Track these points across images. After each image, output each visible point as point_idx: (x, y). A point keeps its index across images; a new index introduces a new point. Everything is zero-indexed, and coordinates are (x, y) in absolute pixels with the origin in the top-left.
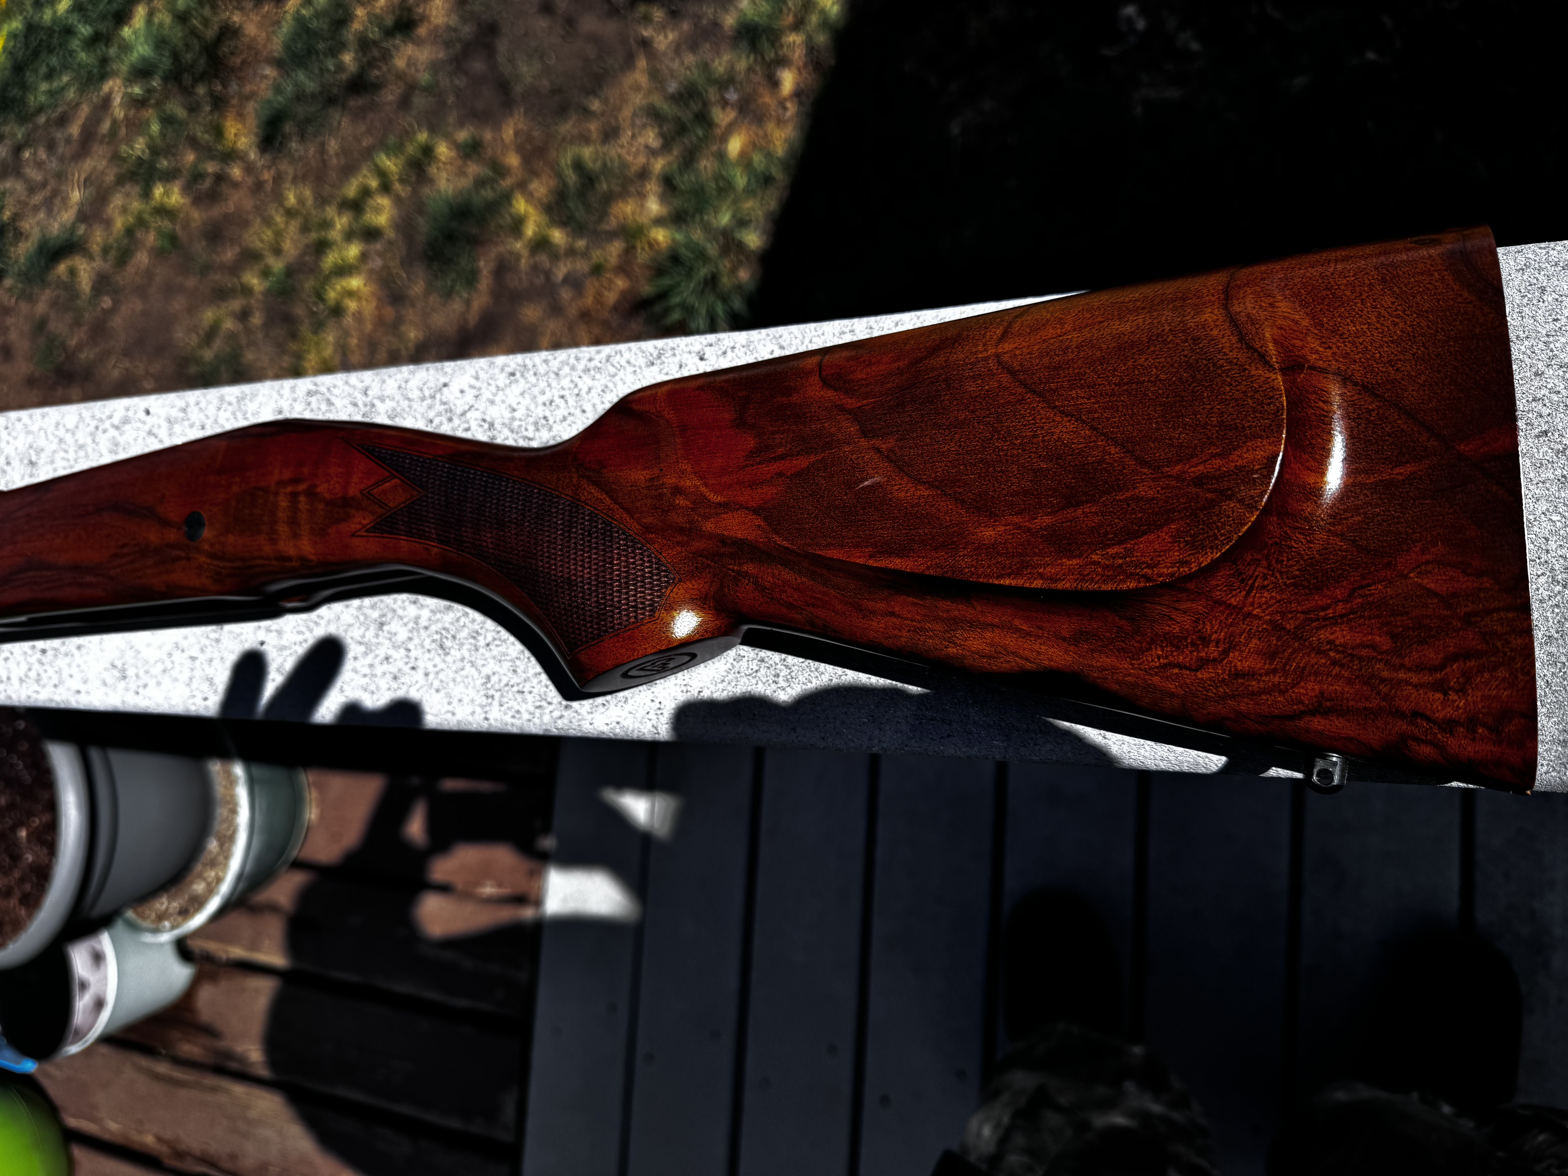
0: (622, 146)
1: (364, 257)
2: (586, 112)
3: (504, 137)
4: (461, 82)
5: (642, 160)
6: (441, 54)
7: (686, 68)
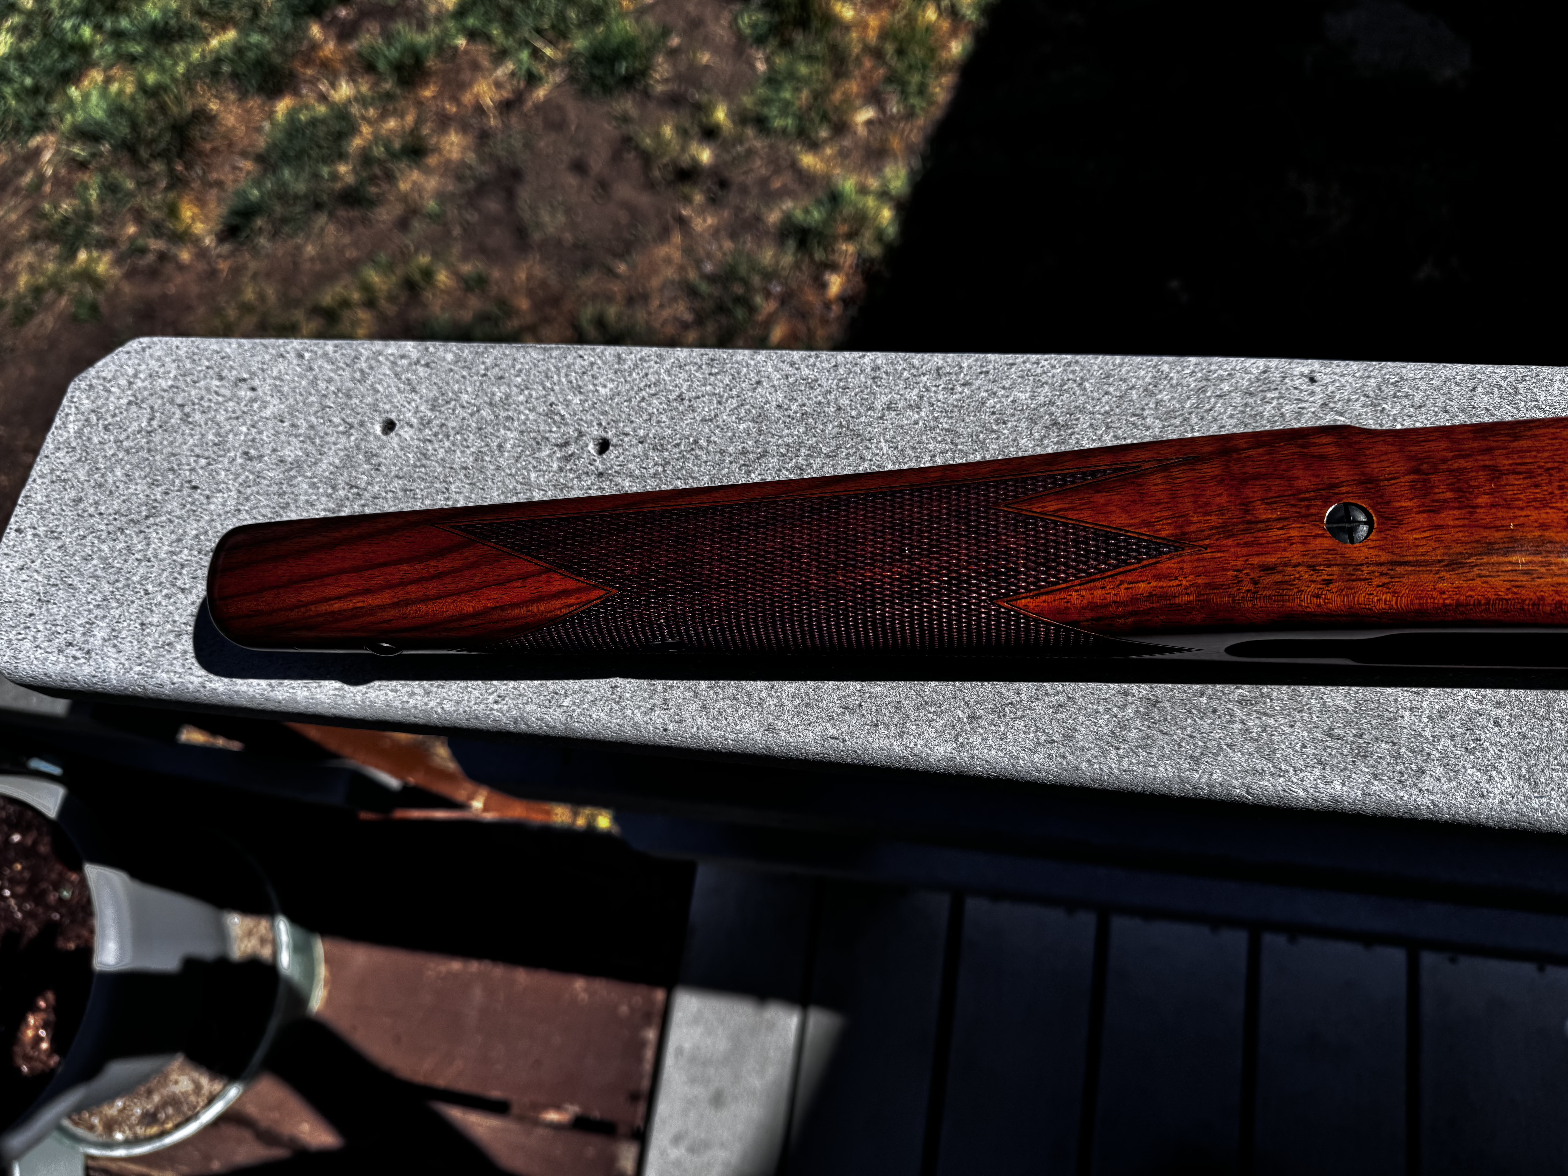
0: (649, 312)
3: (515, 278)
6: (451, 187)
7: (725, 254)
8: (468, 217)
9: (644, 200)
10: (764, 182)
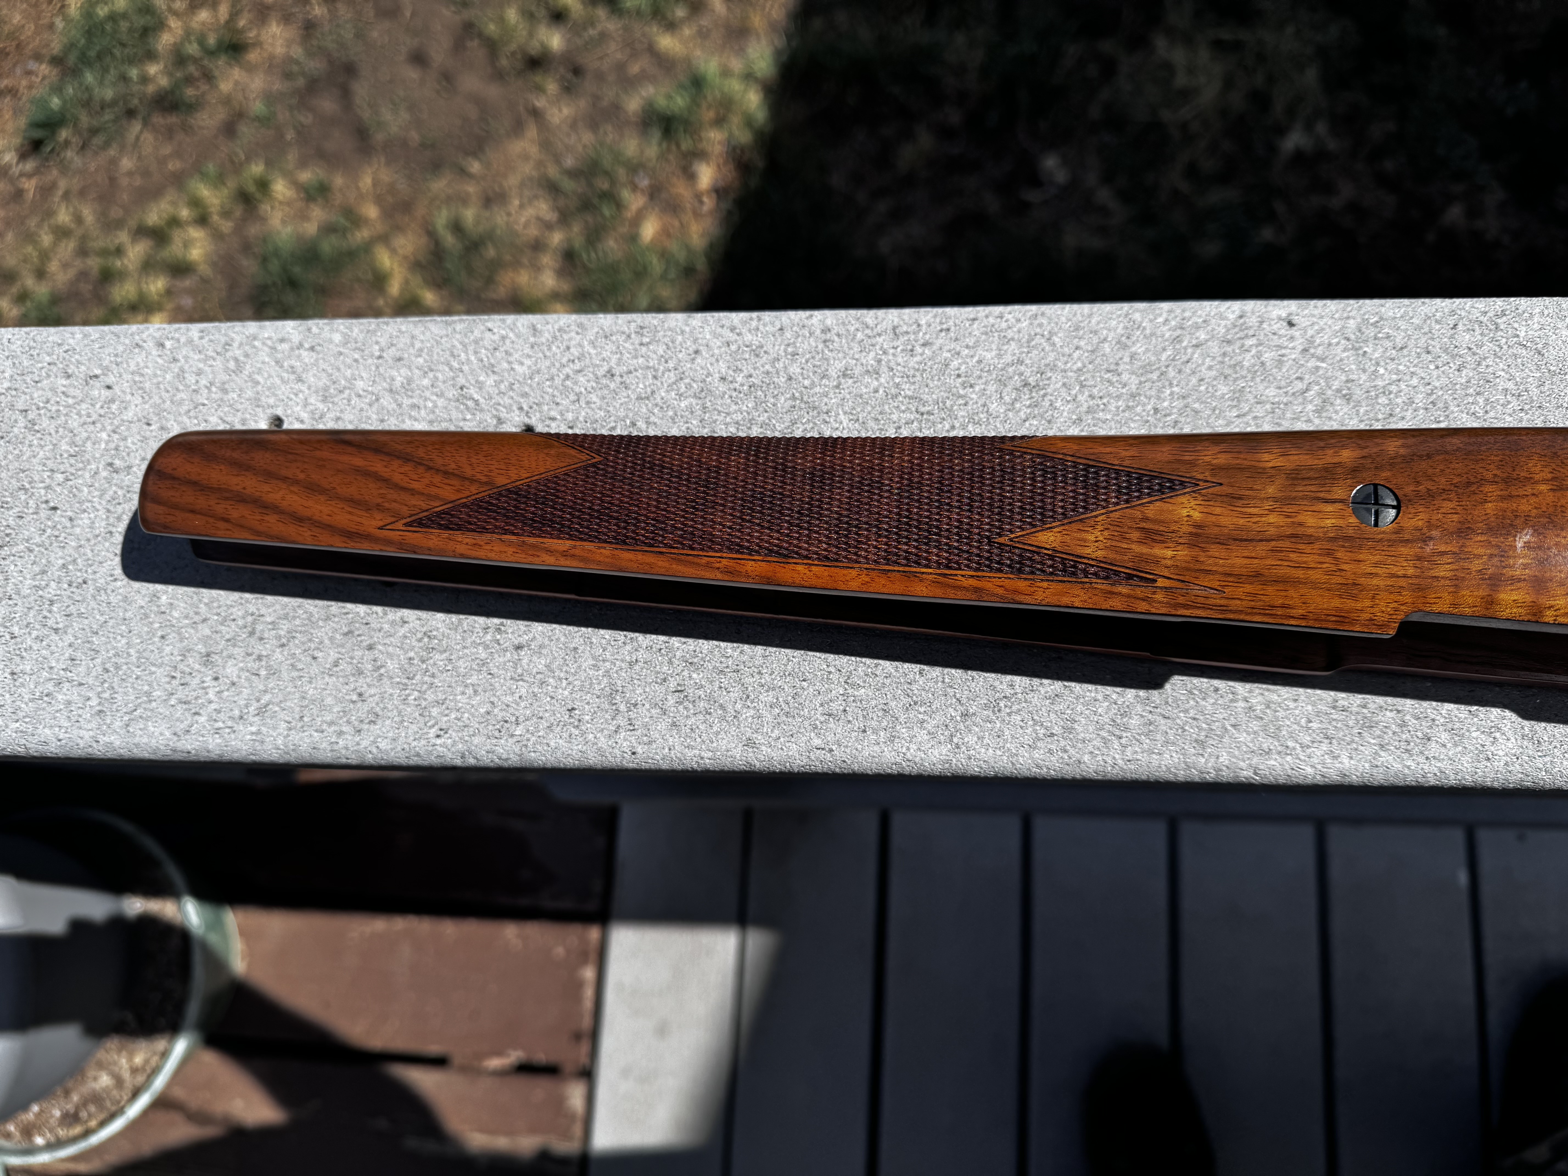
0: (510, 214)
1: (170, 291)
2: (463, 173)
3: (361, 185)
6: (278, 86)
7: (585, 146)
8: (302, 119)
9: (493, 92)
10: (620, 67)
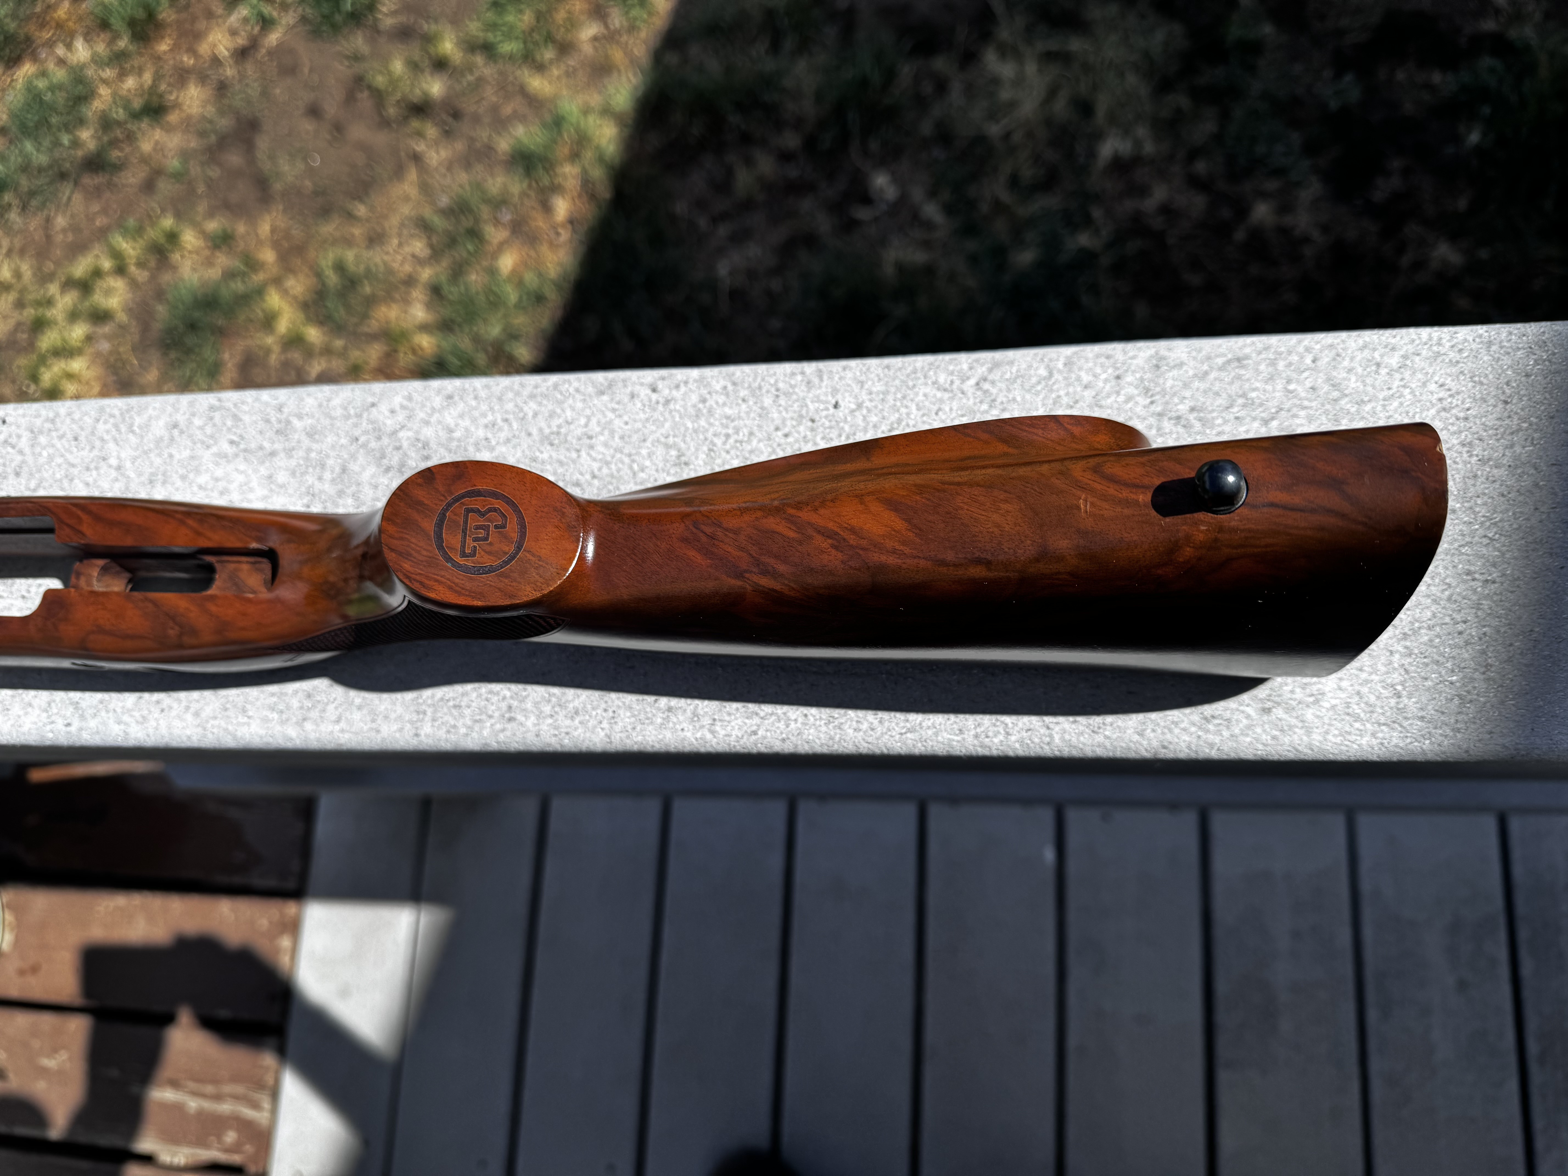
0: (387, 253)
1: (89, 339)
2: (350, 216)
3: (260, 232)
4: (214, 172)
5: (408, 268)
6: (194, 143)
7: (461, 186)
8: (211, 173)
9: (380, 139)
10: (495, 109)
